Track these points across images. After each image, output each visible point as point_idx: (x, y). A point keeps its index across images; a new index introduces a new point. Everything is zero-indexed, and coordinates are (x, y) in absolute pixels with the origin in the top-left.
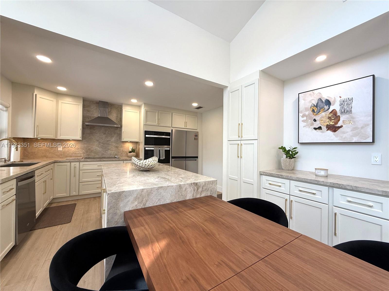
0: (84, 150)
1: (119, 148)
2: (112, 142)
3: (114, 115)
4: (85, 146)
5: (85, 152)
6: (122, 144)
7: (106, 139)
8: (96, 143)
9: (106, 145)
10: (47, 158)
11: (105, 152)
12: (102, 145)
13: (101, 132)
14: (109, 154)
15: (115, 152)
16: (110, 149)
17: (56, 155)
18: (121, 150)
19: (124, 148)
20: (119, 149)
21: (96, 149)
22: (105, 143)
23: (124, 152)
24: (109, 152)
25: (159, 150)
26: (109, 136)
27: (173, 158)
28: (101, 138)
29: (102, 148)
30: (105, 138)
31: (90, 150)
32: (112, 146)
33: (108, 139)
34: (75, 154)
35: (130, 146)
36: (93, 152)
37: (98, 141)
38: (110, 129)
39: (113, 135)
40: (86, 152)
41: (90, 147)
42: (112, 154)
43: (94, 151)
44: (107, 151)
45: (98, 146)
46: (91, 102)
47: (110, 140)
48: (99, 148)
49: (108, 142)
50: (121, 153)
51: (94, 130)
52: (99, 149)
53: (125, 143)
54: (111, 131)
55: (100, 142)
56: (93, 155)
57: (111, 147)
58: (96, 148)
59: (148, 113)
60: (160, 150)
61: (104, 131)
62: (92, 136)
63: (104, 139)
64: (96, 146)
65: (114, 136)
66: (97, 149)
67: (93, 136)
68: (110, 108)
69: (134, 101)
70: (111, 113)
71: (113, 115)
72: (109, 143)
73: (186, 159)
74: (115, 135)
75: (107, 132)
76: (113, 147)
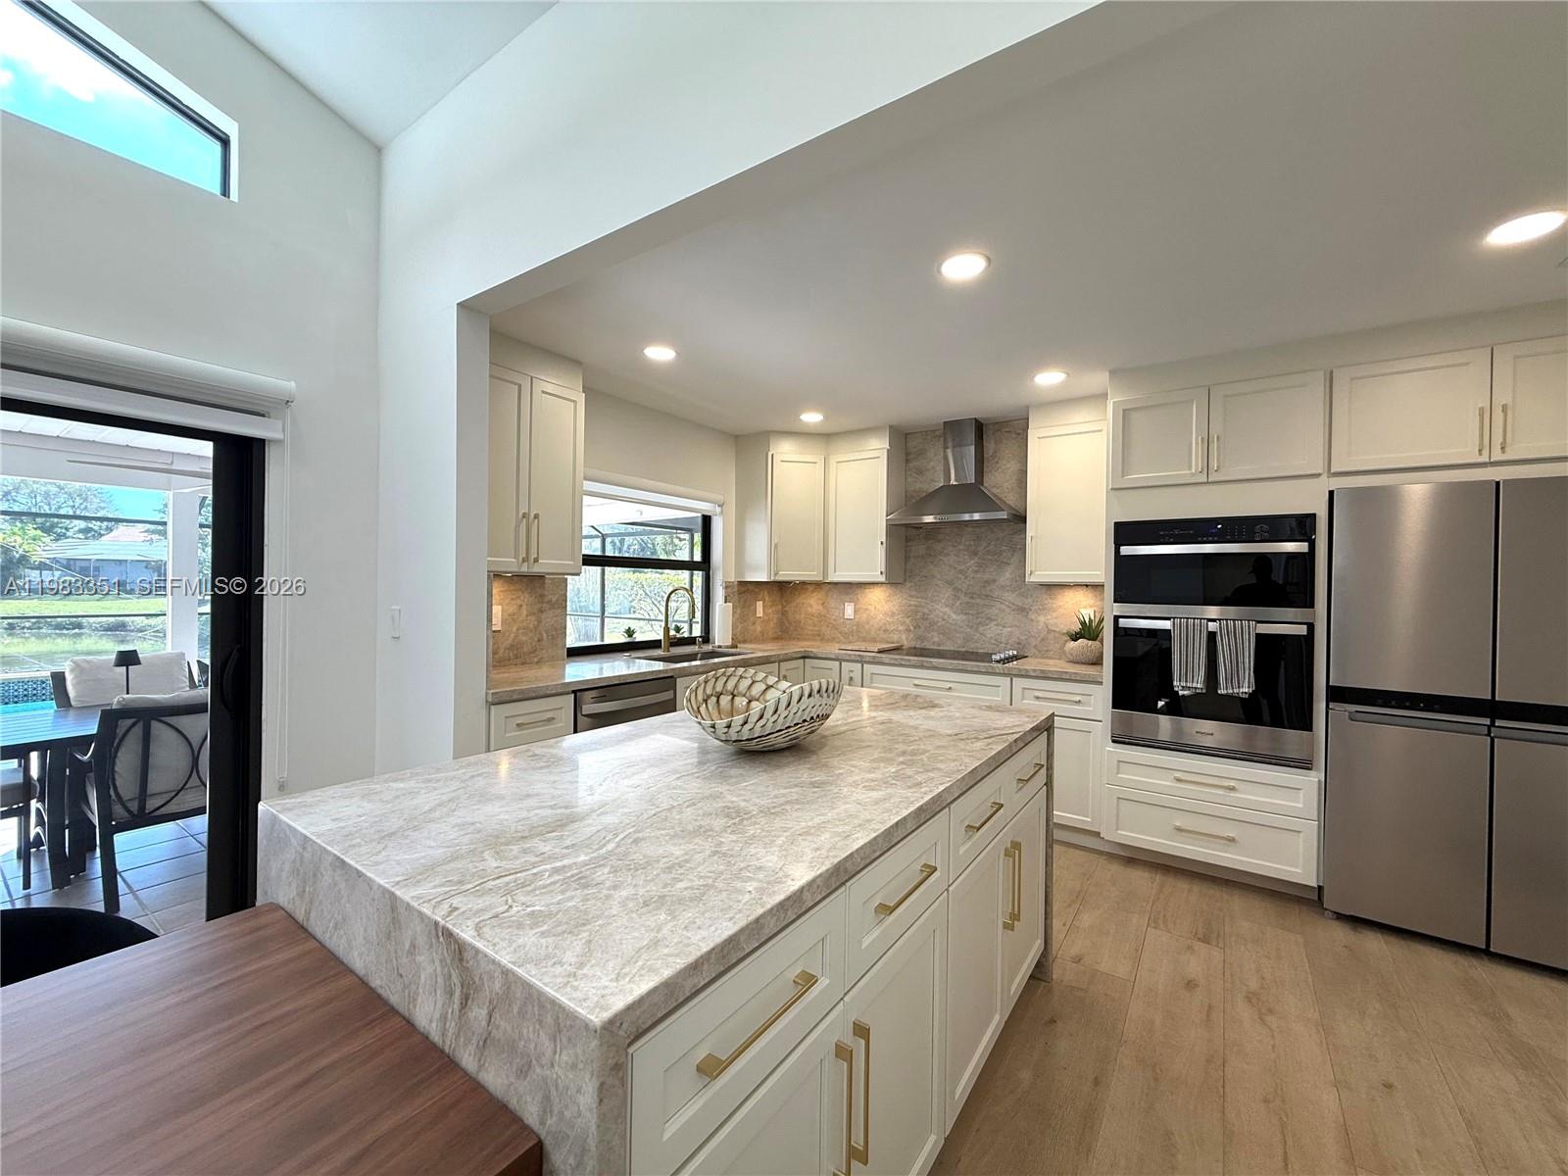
0: (908, 621)
1: (1033, 616)
2: (1003, 587)
3: (1009, 466)
4: (910, 606)
5: (912, 628)
6: (1045, 596)
7: (979, 576)
8: (947, 593)
9: (978, 601)
10: (822, 640)
11: (977, 630)
12: (967, 599)
13: (962, 547)
14: (991, 638)
15: (1017, 633)
16: (994, 620)
17: (841, 633)
18: (1042, 624)
19: (1054, 615)
20: (1032, 620)
21: (946, 617)
22: (974, 593)
23: (1057, 635)
24: (991, 631)
25: (1212, 636)
26: (991, 560)
27: (1336, 694)
28: (961, 572)
29: (966, 614)
30: (976, 572)
31: (927, 619)
32: (1003, 606)
33: (986, 577)
34: (884, 631)
35: (1085, 607)
36: (935, 627)
37: (950, 583)
38: (993, 532)
39: (1005, 554)
40: (915, 628)
41: (926, 611)
42: (1003, 640)
43: (940, 624)
44: (983, 626)
45: (952, 606)
46: (926, 435)
47: (994, 581)
48: (955, 613)
49: (988, 588)
50: (1043, 640)
51: (939, 541)
52: (954, 616)
53: (1056, 591)
54: (998, 539)
55: (957, 589)
56: (934, 641)
57: (1000, 609)
58: (945, 614)
59: (1134, 416)
60: (1219, 638)
61: (972, 543)
62: (932, 567)
63: (973, 578)
64: (947, 606)
65: (1012, 561)
66: (949, 616)
67: (935, 566)
68: (993, 442)
69: (1049, 379)
70: (997, 463)
71: (1008, 469)
72: (991, 591)
73: (1498, 723)
74: (1013, 555)
75: (985, 544)
76: (1008, 610)
